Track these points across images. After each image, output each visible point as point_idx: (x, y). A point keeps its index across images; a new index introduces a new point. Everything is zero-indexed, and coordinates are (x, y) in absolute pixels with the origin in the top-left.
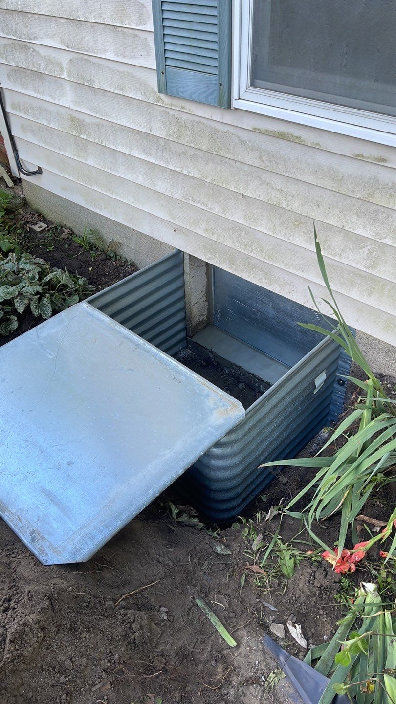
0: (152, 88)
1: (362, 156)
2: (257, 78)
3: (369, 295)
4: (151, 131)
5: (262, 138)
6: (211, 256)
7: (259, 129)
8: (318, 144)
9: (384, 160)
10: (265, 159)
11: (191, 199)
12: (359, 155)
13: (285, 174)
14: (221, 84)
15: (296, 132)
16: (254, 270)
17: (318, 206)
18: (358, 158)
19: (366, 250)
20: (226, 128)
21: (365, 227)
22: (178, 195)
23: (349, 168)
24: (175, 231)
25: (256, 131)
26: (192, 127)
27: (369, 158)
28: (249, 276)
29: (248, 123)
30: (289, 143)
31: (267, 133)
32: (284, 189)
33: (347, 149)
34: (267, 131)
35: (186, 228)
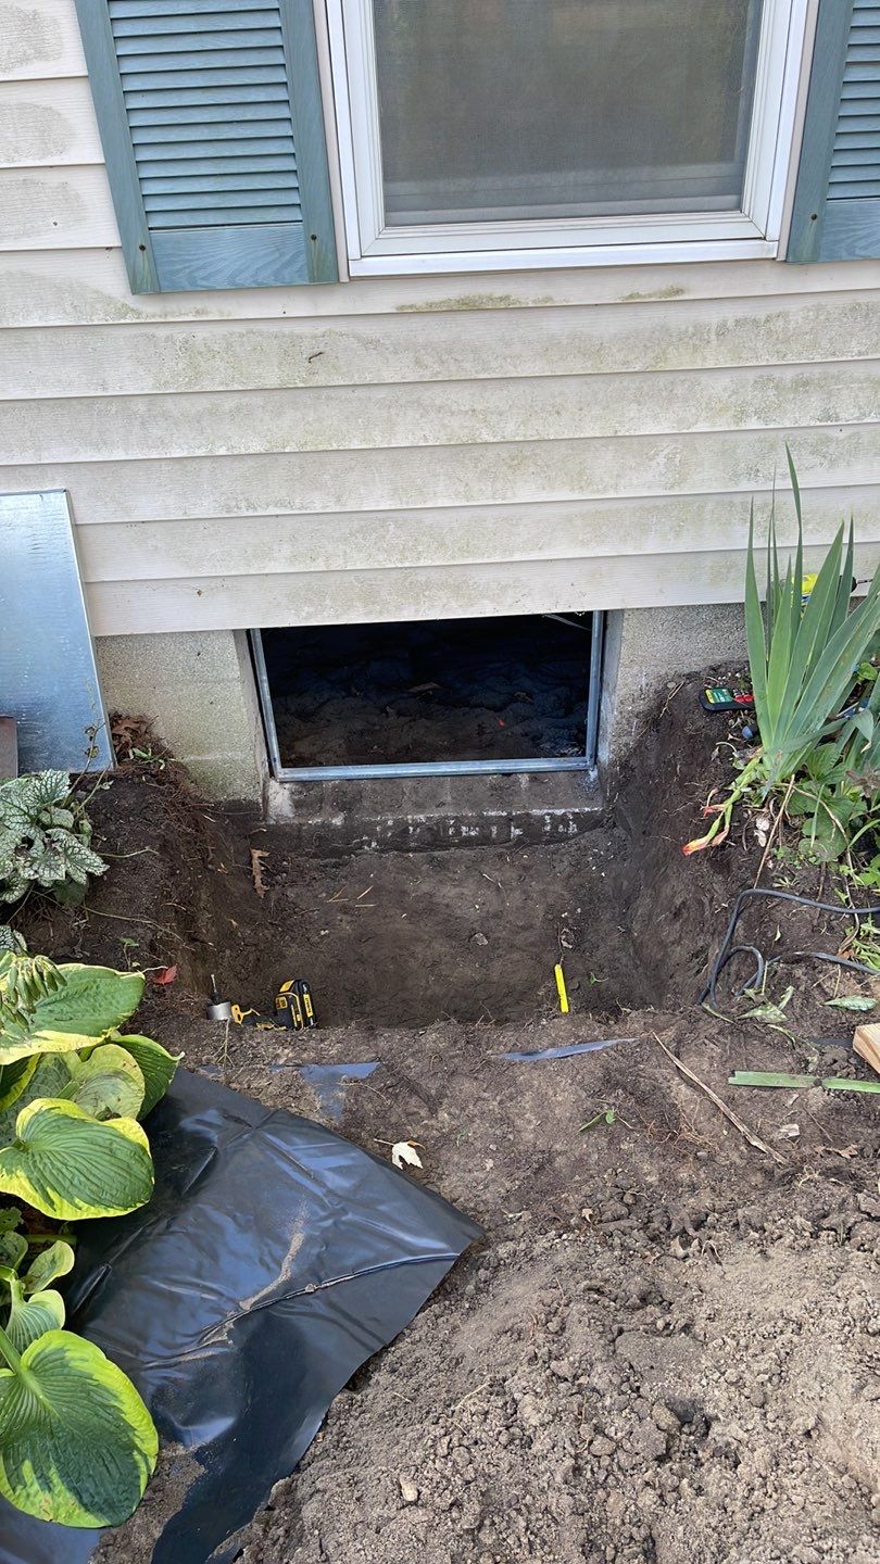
0: (97, 292)
1: (639, 296)
2: (396, 210)
3: (677, 535)
4: (104, 389)
5: (416, 323)
6: (312, 609)
7: (411, 307)
8: (550, 299)
9: (679, 291)
10: (428, 360)
11: (243, 505)
12: (631, 296)
13: (481, 376)
14: (314, 238)
15: (497, 289)
16: (427, 593)
17: (558, 413)
18: (631, 303)
19: (661, 459)
20: (323, 327)
21: (655, 417)
22: (205, 508)
23: (609, 325)
24: (199, 593)
25: (401, 313)
26: (229, 346)
27: (650, 295)
28: (417, 611)
29: (385, 301)
30: (487, 314)
31: (431, 311)
32: (478, 407)
33: (609, 290)
34: (429, 305)
35: (233, 573)
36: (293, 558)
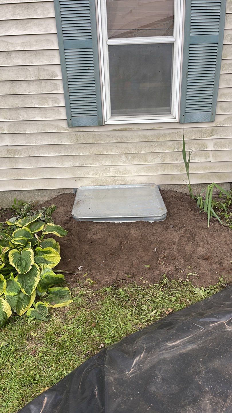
0: (62, 127)
1: (154, 128)
2: (113, 114)
3: (164, 171)
4: (61, 143)
5: (116, 132)
7: (115, 129)
8: (139, 128)
9: (161, 127)
10: (118, 139)
11: (84, 164)
12: (153, 128)
13: (127, 142)
14: (99, 118)
15: (130, 127)
17: (141, 148)
18: (153, 129)
19: (160, 157)
20: (100, 133)
21: (159, 149)
22: (77, 165)
23: (150, 133)
24: (75, 181)
25: (113, 131)
26: (84, 136)
27: (157, 128)
29: (110, 129)
30: (128, 131)
31: (118, 130)
32: (127, 147)
33: (149, 127)
34: (119, 129)
35: (82, 177)
36: (93, 174)
